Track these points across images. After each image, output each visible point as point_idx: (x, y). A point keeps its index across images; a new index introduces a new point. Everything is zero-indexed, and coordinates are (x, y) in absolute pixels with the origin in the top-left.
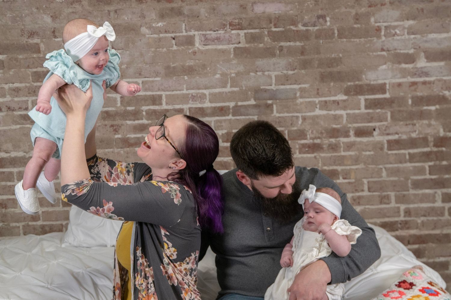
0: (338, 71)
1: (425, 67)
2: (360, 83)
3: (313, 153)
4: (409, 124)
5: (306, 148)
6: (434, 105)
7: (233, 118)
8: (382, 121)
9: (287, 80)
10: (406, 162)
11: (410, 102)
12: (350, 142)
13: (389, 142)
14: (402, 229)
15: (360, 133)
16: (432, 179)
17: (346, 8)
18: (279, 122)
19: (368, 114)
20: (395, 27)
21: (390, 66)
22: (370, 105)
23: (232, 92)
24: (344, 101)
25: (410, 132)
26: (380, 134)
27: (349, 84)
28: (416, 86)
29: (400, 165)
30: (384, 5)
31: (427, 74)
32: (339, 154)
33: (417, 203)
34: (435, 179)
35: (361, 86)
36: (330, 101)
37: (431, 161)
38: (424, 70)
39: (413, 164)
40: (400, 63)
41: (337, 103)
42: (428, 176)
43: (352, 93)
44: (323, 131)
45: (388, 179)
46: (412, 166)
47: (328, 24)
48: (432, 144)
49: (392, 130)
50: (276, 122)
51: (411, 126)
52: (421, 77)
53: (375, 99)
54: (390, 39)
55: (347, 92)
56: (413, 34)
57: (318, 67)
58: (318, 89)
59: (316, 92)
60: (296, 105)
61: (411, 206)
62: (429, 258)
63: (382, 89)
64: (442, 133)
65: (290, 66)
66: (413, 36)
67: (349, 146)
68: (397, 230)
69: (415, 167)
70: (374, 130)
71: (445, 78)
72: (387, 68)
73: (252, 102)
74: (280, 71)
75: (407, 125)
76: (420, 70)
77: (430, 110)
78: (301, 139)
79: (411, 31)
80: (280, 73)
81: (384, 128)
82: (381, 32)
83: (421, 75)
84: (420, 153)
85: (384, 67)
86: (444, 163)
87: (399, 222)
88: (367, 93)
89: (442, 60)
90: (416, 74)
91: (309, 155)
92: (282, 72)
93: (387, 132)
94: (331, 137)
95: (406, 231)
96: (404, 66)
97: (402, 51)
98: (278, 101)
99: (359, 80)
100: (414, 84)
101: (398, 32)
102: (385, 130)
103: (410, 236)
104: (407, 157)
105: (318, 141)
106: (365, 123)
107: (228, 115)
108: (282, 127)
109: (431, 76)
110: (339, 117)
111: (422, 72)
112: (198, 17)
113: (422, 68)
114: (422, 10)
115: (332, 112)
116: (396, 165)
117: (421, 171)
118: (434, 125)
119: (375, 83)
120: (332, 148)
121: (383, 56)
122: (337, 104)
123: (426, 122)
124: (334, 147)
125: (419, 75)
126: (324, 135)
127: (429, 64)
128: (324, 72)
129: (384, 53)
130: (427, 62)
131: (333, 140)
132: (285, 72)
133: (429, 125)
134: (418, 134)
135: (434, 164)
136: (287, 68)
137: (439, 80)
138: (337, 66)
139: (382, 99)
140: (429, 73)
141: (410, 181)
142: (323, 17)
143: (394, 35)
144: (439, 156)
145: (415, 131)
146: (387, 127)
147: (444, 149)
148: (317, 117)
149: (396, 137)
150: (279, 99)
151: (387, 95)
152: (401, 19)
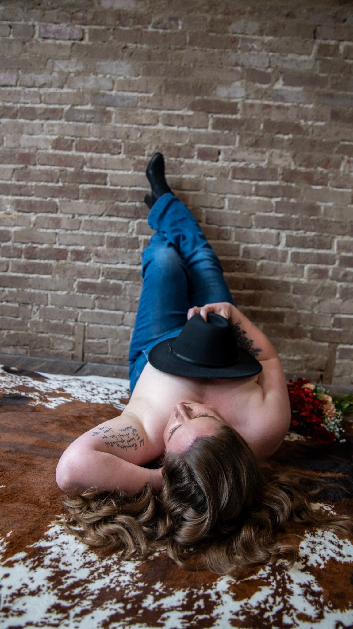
2: (209, 98)
4: (258, 152)
6: (287, 134)
7: (66, 123)
8: (228, 145)
10: (251, 195)
11: (262, 126)
12: (191, 164)
13: (235, 169)
14: (239, 271)
15: (204, 155)
16: (277, 218)
17: (201, 13)
19: (215, 134)
20: (253, 41)
22: (218, 124)
23: (67, 94)
24: (189, 116)
25: (258, 160)
26: (225, 160)
27: (197, 98)
28: (268, 110)
29: (243, 197)
30: (244, 13)
31: (282, 98)
33: (258, 243)
34: (280, 218)
35: (209, 102)
36: (173, 115)
37: (278, 197)
38: (281, 93)
39: (257, 198)
40: (254, 81)
41: (182, 117)
42: (272, 214)
45: (229, 212)
46: (256, 200)
47: (180, 27)
48: (281, 177)
49: (238, 156)
51: (260, 154)
52: (275, 100)
53: (223, 119)
54: (247, 53)
55: (193, 107)
56: (271, 51)
57: (163, 75)
60: (137, 115)
61: (251, 245)
62: (264, 306)
63: (232, 108)
64: (293, 167)
66: (271, 54)
67: (190, 168)
68: (233, 271)
69: (259, 201)
70: (219, 154)
73: (89, 107)
75: (255, 152)
77: (283, 140)
78: (138, 155)
79: (270, 48)
81: (230, 153)
82: (237, 44)
84: (266, 186)
85: (238, 84)
86: (292, 200)
87: (238, 262)
90: (270, 96)
93: (234, 157)
95: (243, 274)
96: (258, 85)
99: (209, 95)
100: (268, 107)
101: (255, 46)
102: (231, 155)
103: (247, 279)
104: (253, 189)
106: (209, 144)
107: (60, 119)
109: (286, 102)
111: (278, 95)
112: (39, 4)
113: (277, 90)
114: (284, 26)
115: (175, 128)
116: (238, 197)
117: (266, 207)
118: (285, 156)
119: (226, 100)
121: (237, 72)
123: (278, 152)
127: (285, 88)
129: (239, 68)
132: (128, 77)
133: (281, 156)
134: (268, 164)
135: (282, 200)
137: (294, 107)
138: (185, 76)
139: (231, 119)
141: (253, 217)
142: (176, 19)
143: (250, 50)
144: (287, 193)
145: (264, 160)
146: (233, 151)
147: (293, 185)
148: (159, 131)
149: (242, 164)
151: (238, 116)
152: (261, 32)
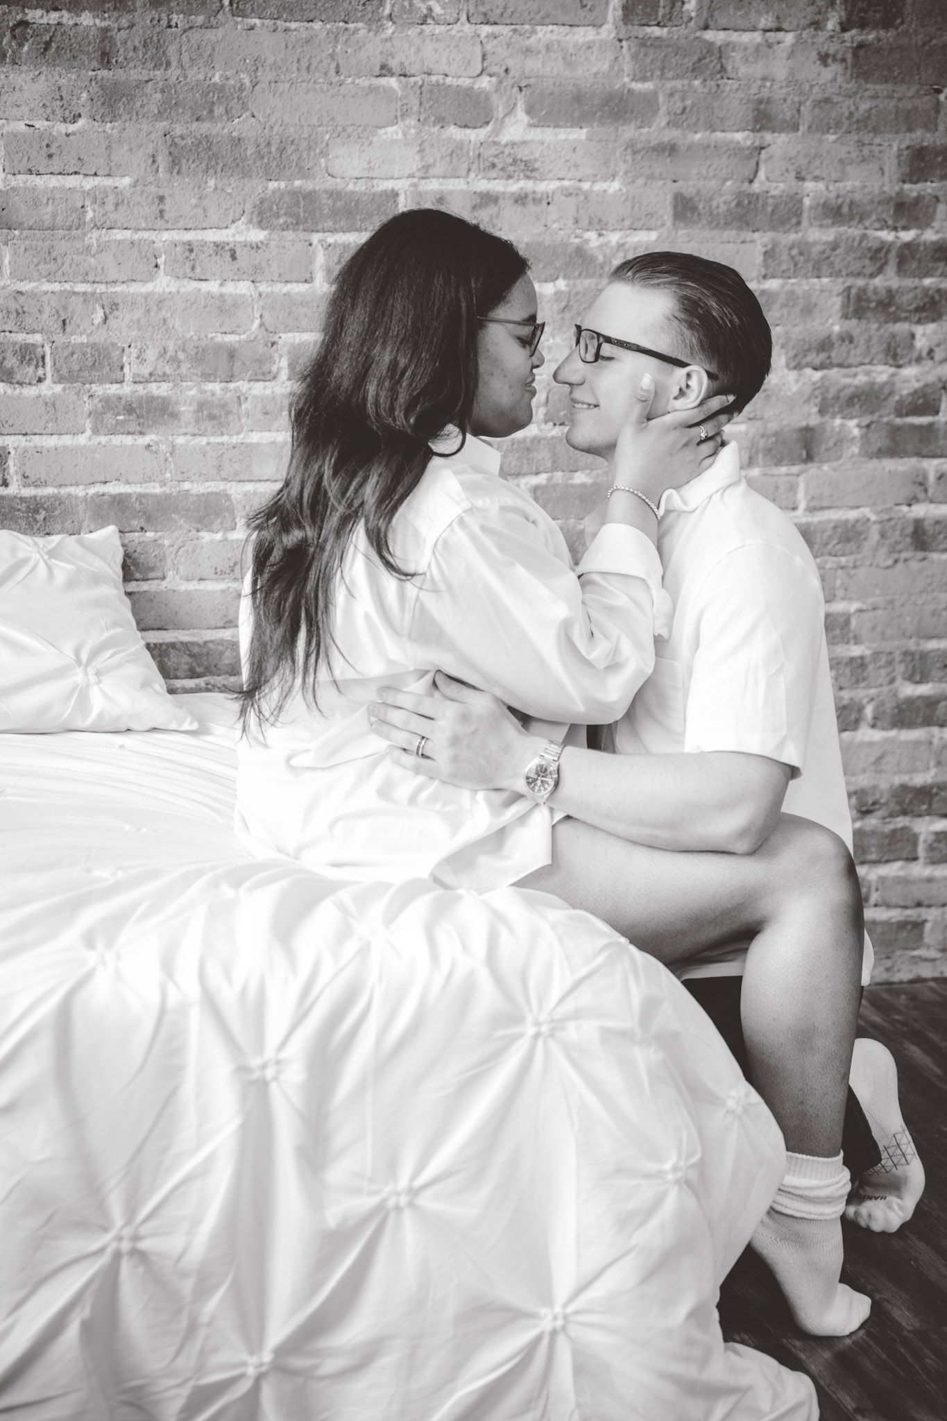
0: (234, 134)
1: (524, 143)
3: (141, 433)
5: (118, 414)
9: (50, 156)
18: (18, 314)
21: (413, 131)
32: (235, 440)
43: (281, 221)
44: (181, 356)
50: (8, 312)
58: (161, 199)
59: (155, 209)
65: (59, 103)
71: (586, 186)
72: (400, 136)
74: (22, 119)
76: (507, 151)
80: (21, 127)
83: (511, 168)
88: (330, 223)
89: (578, 123)
91: (128, 440)
92: (31, 123)
94: (207, 377)
97: (449, 80)
98: (17, 232)
105: (160, 390)
108: (34, 332)
110: (236, 305)
120: (212, 417)
122: (228, 257)
124: (215, 412)
125: (503, 169)
126: (184, 369)
128: (182, 138)
130: (531, 126)
131: (215, 387)
136: (49, 111)
140: (537, 165)
150: (20, 226)
